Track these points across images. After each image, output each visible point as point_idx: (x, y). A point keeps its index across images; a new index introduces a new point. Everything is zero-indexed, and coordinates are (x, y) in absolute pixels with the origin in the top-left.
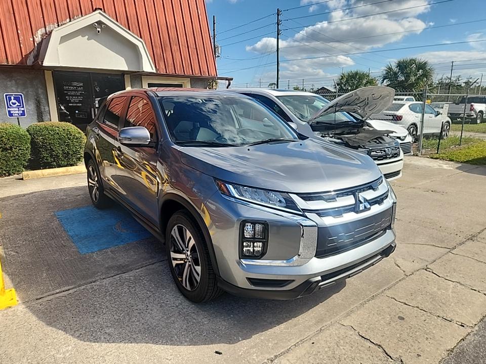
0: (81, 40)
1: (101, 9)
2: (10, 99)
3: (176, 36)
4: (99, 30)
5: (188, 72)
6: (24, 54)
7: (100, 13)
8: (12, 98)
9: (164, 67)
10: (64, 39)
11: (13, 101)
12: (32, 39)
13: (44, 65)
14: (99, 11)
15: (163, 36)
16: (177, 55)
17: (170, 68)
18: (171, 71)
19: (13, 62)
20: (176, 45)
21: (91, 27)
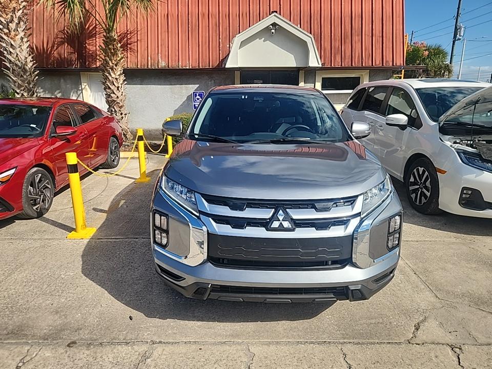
0: (258, 42)
1: (276, 12)
2: (196, 96)
3: (360, 26)
4: (273, 31)
5: (367, 63)
6: (221, 59)
7: (275, 15)
8: (197, 95)
9: (340, 61)
10: (243, 43)
11: (198, 97)
12: (228, 46)
13: (226, 67)
14: (275, 14)
15: (345, 28)
16: (357, 47)
17: (347, 60)
18: (347, 63)
19: (212, 66)
20: (358, 35)
21: (267, 29)
